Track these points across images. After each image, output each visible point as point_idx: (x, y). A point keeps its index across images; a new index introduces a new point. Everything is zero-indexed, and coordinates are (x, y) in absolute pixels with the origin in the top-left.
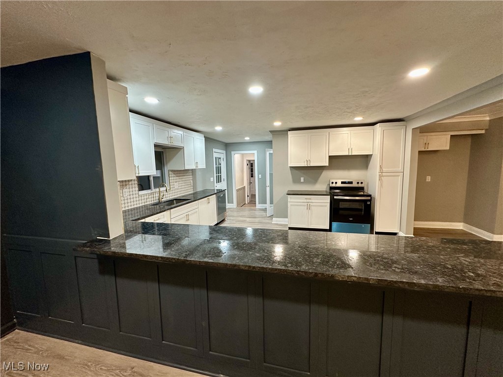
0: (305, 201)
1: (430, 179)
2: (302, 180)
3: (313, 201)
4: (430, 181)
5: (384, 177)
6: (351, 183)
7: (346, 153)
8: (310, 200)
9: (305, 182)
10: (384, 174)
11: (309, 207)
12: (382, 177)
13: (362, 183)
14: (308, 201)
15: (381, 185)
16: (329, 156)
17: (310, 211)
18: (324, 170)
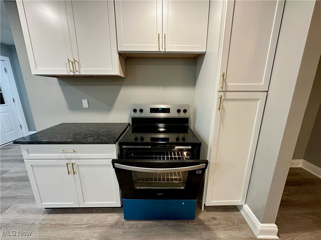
0: (63, 155)
2: (85, 103)
3: (79, 155)
5: (229, 102)
6: (167, 110)
8: (73, 155)
9: (92, 108)
10: (228, 96)
11: (72, 169)
12: (224, 103)
13: (185, 111)
14: (69, 155)
15: (222, 120)
16: (118, 54)
17: (77, 176)
18: (122, 85)
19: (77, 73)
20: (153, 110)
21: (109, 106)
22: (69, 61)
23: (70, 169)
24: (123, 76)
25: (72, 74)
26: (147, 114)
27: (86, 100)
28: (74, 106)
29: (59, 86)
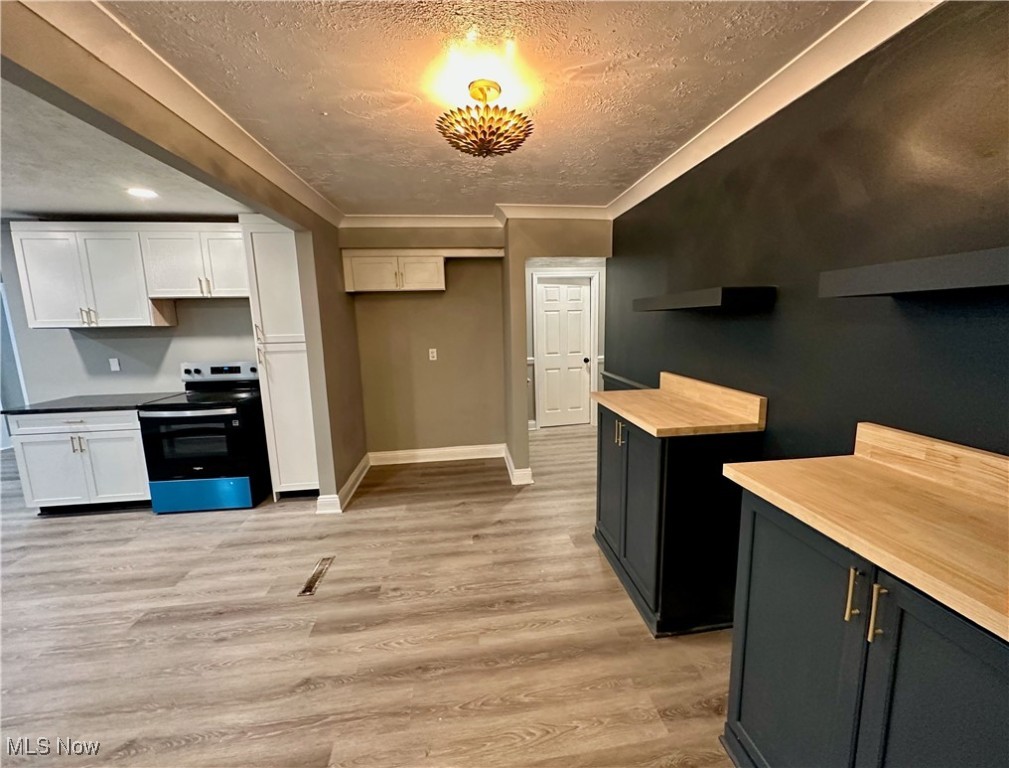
0: (67, 428)
1: (435, 354)
2: (114, 365)
3: (90, 427)
4: (435, 358)
5: (274, 356)
6: (236, 370)
7: (194, 292)
8: (81, 427)
9: (123, 371)
10: (270, 348)
11: (78, 445)
12: (267, 355)
14: (75, 427)
15: (268, 375)
16: (150, 302)
17: (86, 456)
18: (172, 336)
19: (93, 325)
20: (215, 370)
21: (154, 367)
22: (81, 310)
23: (77, 447)
24: (167, 324)
25: (86, 325)
26: (207, 376)
27: (116, 360)
28: (97, 369)
29: (72, 340)
